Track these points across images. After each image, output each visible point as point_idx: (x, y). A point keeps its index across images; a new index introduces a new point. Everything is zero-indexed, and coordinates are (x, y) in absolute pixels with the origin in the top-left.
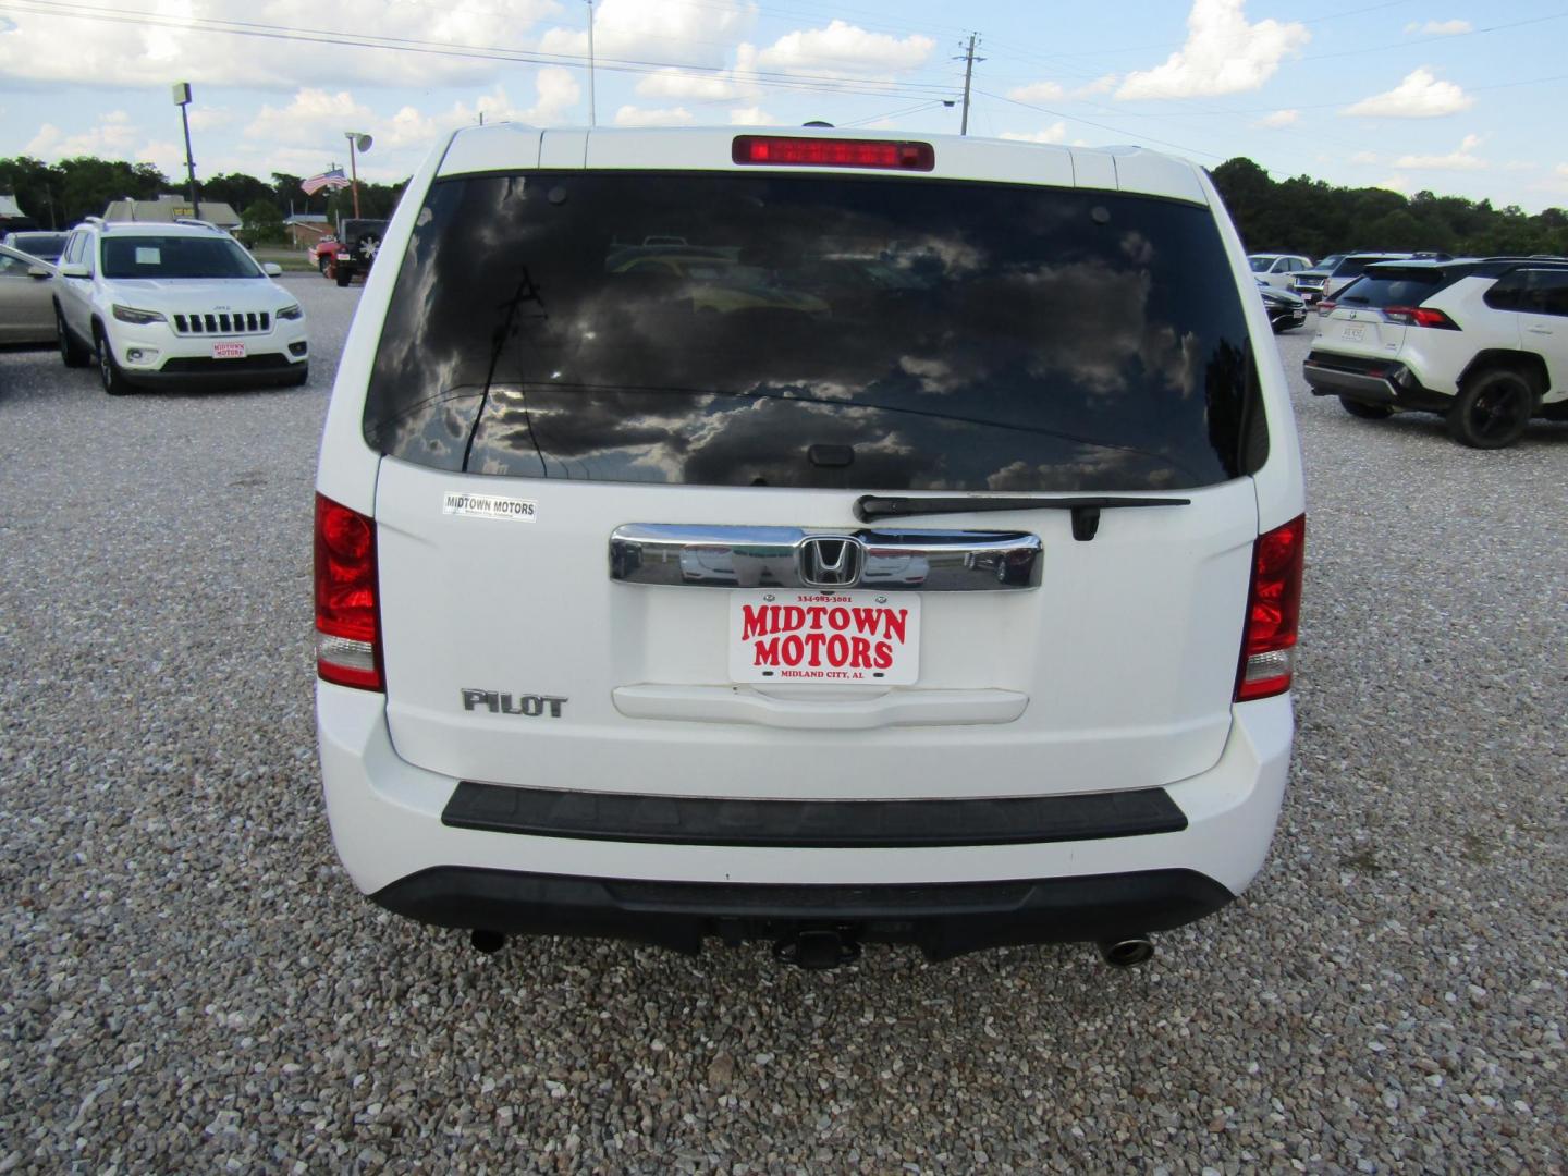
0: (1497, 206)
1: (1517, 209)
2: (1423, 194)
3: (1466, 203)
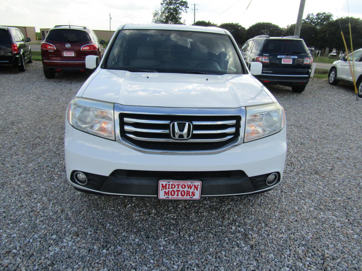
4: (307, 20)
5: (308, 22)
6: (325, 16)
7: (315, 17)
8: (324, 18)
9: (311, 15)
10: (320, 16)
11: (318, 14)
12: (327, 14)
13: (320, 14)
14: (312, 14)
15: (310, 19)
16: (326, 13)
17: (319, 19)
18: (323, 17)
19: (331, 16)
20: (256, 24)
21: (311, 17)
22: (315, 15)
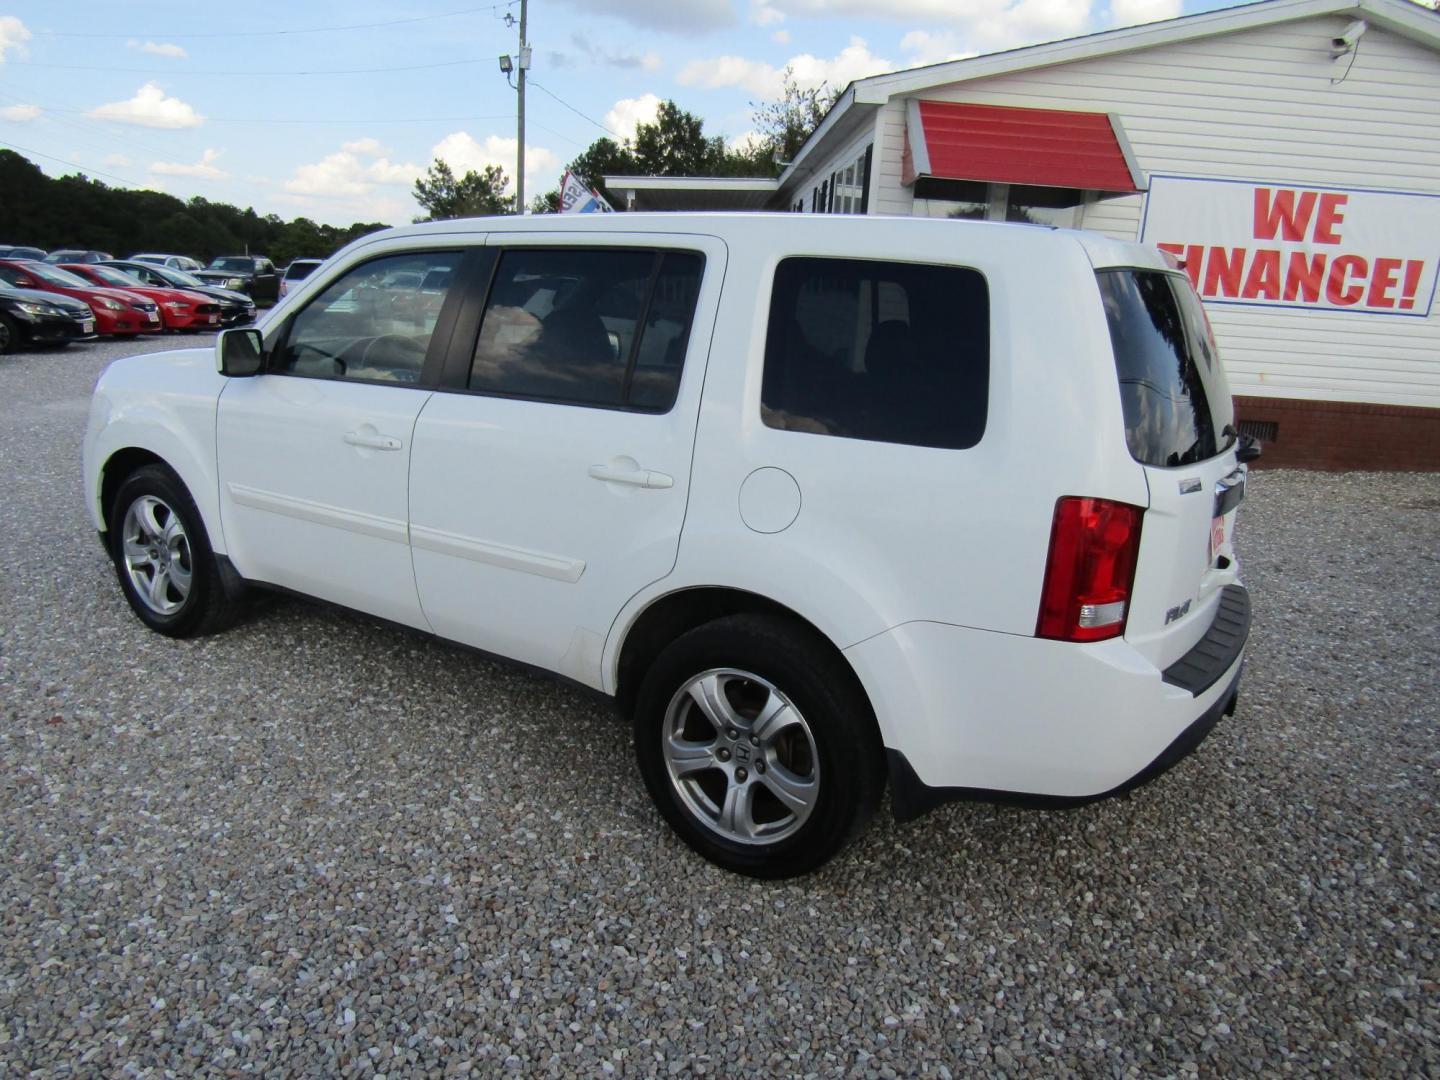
0: (261, 214)
1: (277, 218)
2: (197, 200)
3: (234, 210)
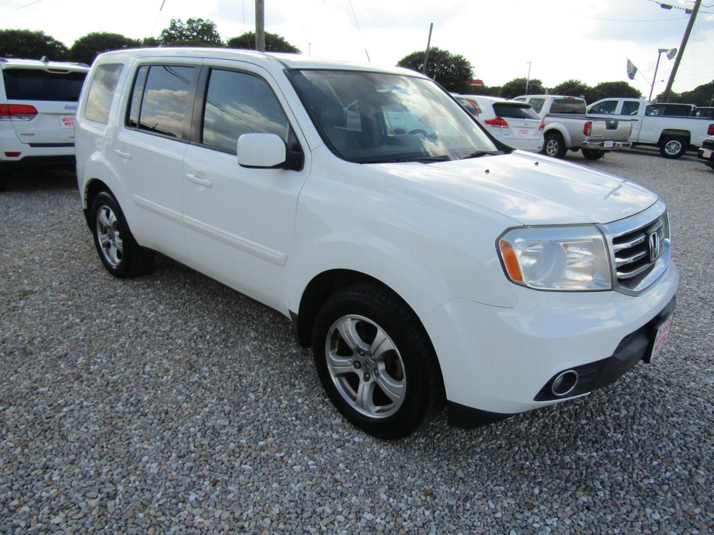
4: (173, 32)
5: (174, 34)
6: (203, 26)
7: (186, 26)
8: (203, 30)
9: (177, 21)
10: (195, 25)
11: (190, 22)
12: (205, 22)
13: (194, 21)
14: (179, 21)
15: (177, 30)
16: (203, 19)
17: (194, 30)
18: (200, 27)
19: (212, 26)
20: (89, 36)
21: (178, 25)
22: (186, 23)
